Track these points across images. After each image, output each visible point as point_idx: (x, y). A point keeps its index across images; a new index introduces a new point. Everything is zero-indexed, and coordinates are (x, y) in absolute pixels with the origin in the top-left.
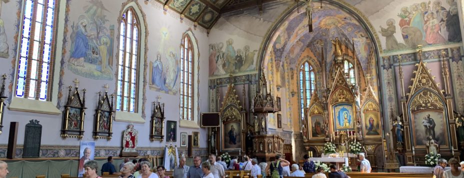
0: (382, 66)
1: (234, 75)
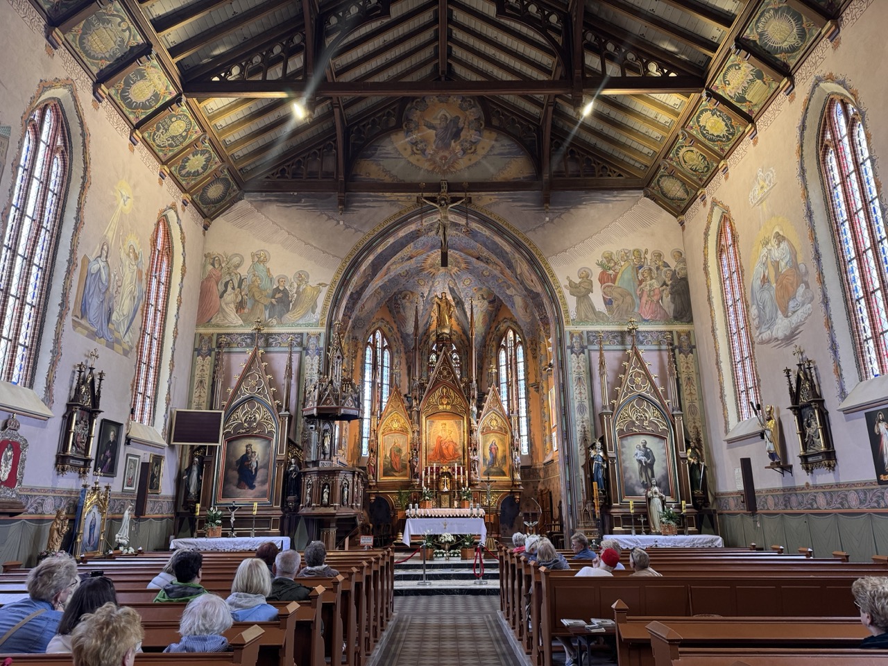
0: (568, 347)
1: (265, 330)
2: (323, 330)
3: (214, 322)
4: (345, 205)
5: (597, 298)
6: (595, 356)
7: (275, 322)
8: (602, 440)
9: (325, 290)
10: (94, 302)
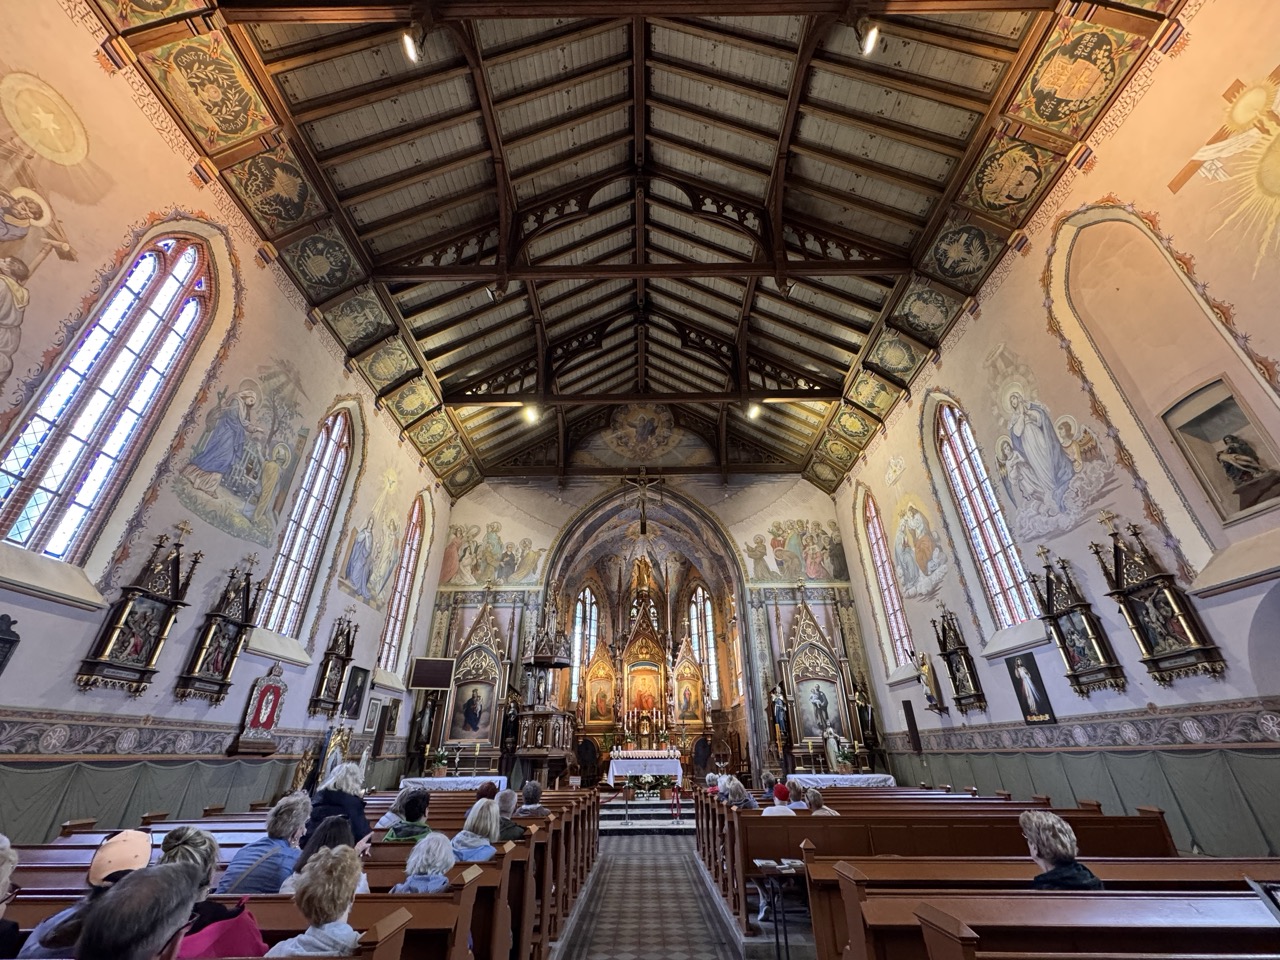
0: (749, 602)
1: (494, 589)
2: (541, 588)
3: (452, 581)
4: (563, 485)
5: (770, 560)
6: (772, 609)
7: (502, 581)
8: (781, 685)
9: (544, 555)
10: (358, 565)
